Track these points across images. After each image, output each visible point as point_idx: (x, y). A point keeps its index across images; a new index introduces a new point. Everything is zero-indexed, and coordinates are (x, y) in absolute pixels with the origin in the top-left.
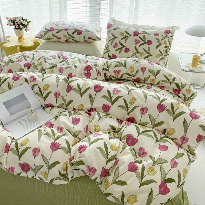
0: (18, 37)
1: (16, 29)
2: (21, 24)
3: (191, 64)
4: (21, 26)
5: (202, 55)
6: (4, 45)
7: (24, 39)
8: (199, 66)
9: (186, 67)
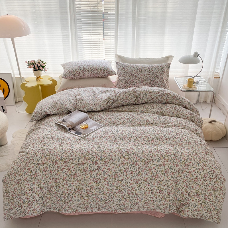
0: (36, 77)
1: (35, 70)
2: (41, 66)
3: (187, 86)
5: (193, 78)
7: (42, 79)
8: (193, 86)
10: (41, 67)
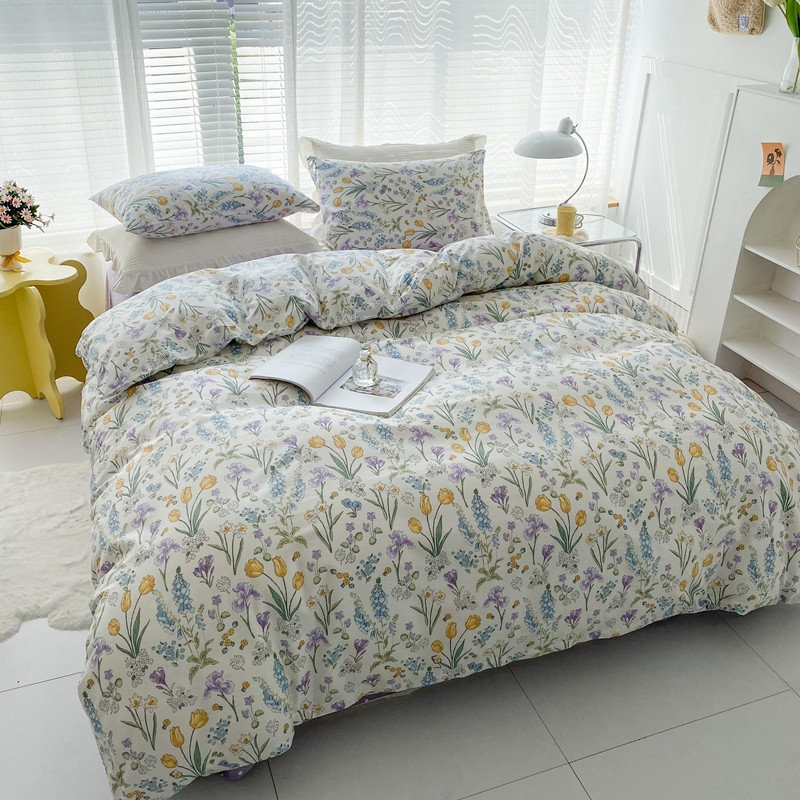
4: (26, 214)
7: (26, 261)
8: (575, 231)
10: (25, 211)
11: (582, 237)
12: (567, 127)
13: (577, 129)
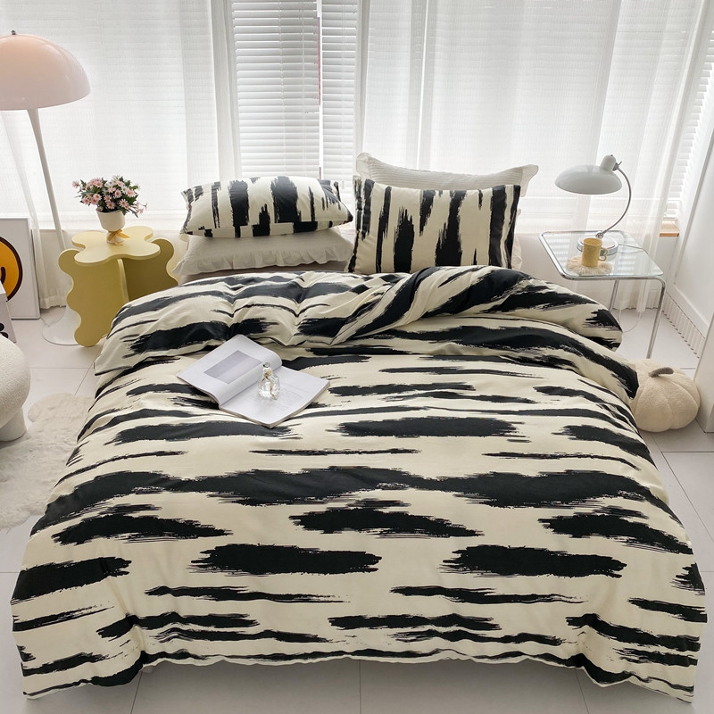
0: (106, 233)
1: (103, 211)
3: (581, 261)
4: (124, 203)
5: (600, 235)
6: (78, 258)
7: (126, 237)
8: (600, 263)
9: (571, 269)
10: (123, 200)
11: (603, 270)
12: (611, 164)
13: (620, 167)
